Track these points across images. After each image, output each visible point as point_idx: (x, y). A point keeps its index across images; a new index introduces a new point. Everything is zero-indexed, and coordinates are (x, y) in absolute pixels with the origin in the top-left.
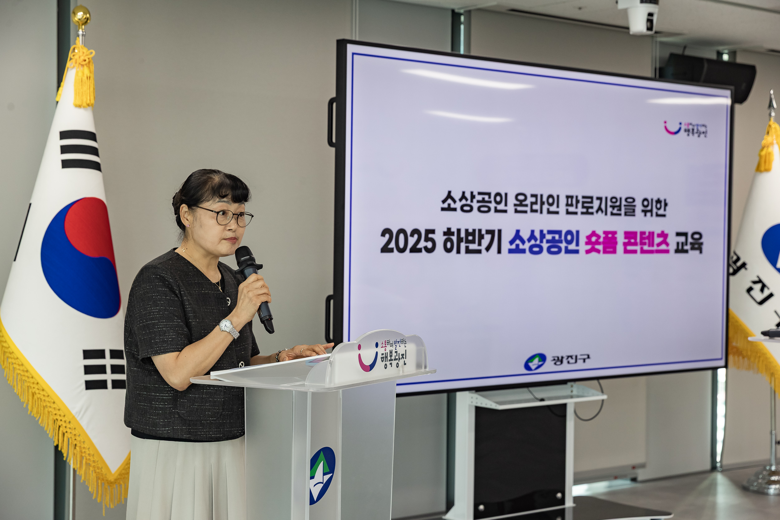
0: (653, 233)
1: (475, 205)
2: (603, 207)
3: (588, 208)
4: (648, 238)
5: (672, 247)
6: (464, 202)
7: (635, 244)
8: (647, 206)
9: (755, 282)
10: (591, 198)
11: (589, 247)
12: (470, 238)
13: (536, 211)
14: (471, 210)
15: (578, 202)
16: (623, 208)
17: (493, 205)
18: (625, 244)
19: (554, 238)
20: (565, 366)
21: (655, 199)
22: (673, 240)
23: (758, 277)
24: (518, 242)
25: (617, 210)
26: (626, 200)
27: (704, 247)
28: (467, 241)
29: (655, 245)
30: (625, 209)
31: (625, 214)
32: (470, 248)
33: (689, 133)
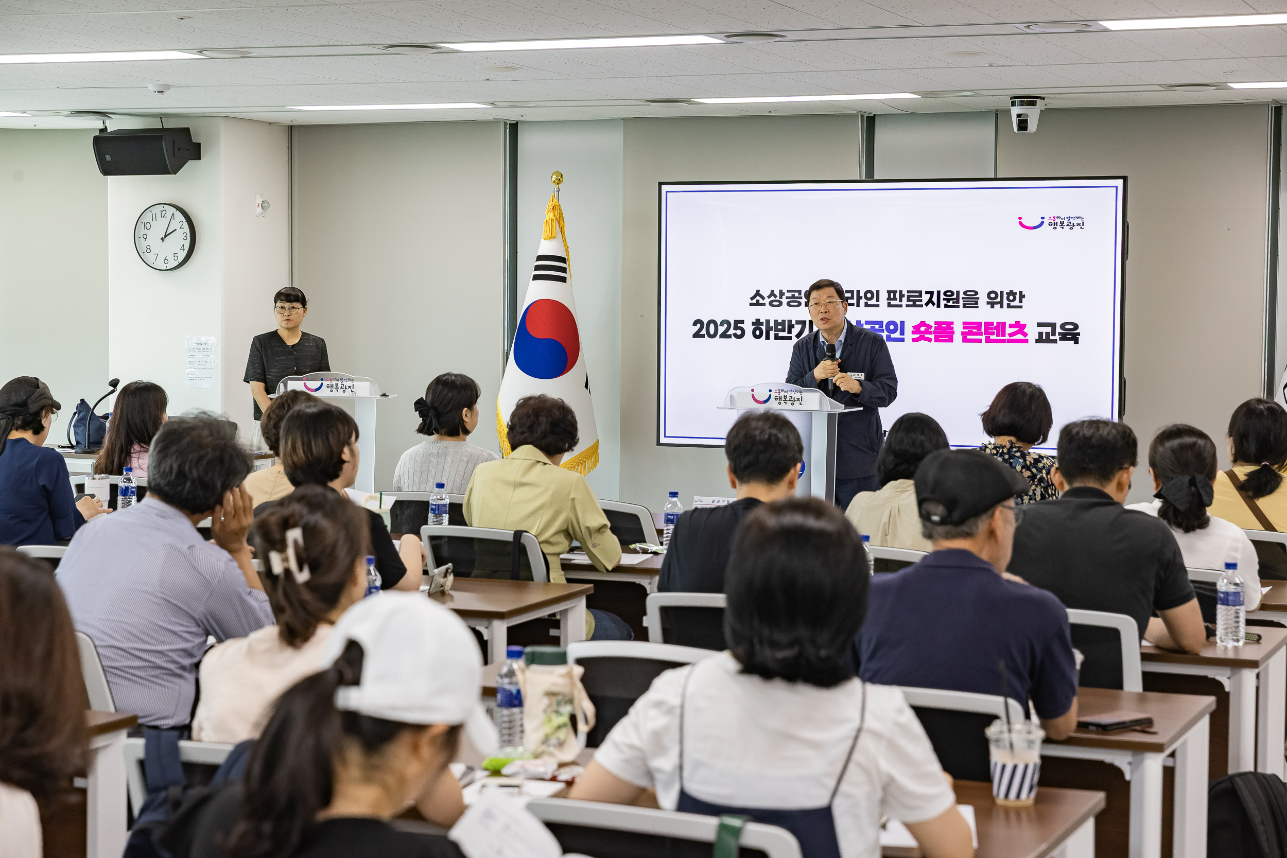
0: (1004, 324)
1: (785, 301)
2: (935, 299)
3: (914, 301)
4: (997, 328)
5: (1033, 337)
6: (773, 298)
7: (981, 334)
8: (996, 298)
10: (920, 292)
11: (917, 336)
12: (780, 327)
14: (781, 304)
15: (902, 296)
16: (961, 301)
18: (963, 333)
21: (1006, 290)
22: (1033, 332)
25: (953, 303)
26: (965, 293)
27: (1080, 337)
28: (776, 330)
29: (1007, 335)
30: (963, 301)
31: (964, 306)
32: (779, 335)
33: (1055, 226)
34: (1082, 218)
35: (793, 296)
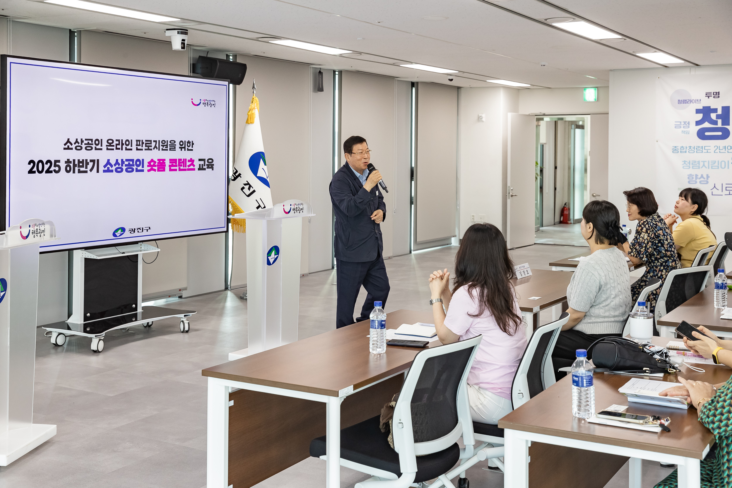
0: (186, 159)
1: (84, 146)
2: (157, 146)
3: (148, 147)
4: (183, 162)
5: (197, 167)
6: (77, 144)
7: (176, 166)
8: (182, 145)
9: (245, 185)
10: (151, 141)
11: (150, 168)
12: (81, 164)
13: (119, 149)
14: (81, 149)
16: (169, 146)
17: (94, 146)
18: (170, 166)
19: (129, 163)
20: (136, 234)
21: (187, 141)
22: (197, 163)
23: (247, 181)
24: (108, 166)
25: (165, 147)
26: (170, 142)
27: (214, 167)
28: (79, 166)
29: (187, 166)
30: (170, 147)
31: (170, 150)
32: (81, 170)
33: (205, 105)
34: (215, 101)
35: (88, 143)
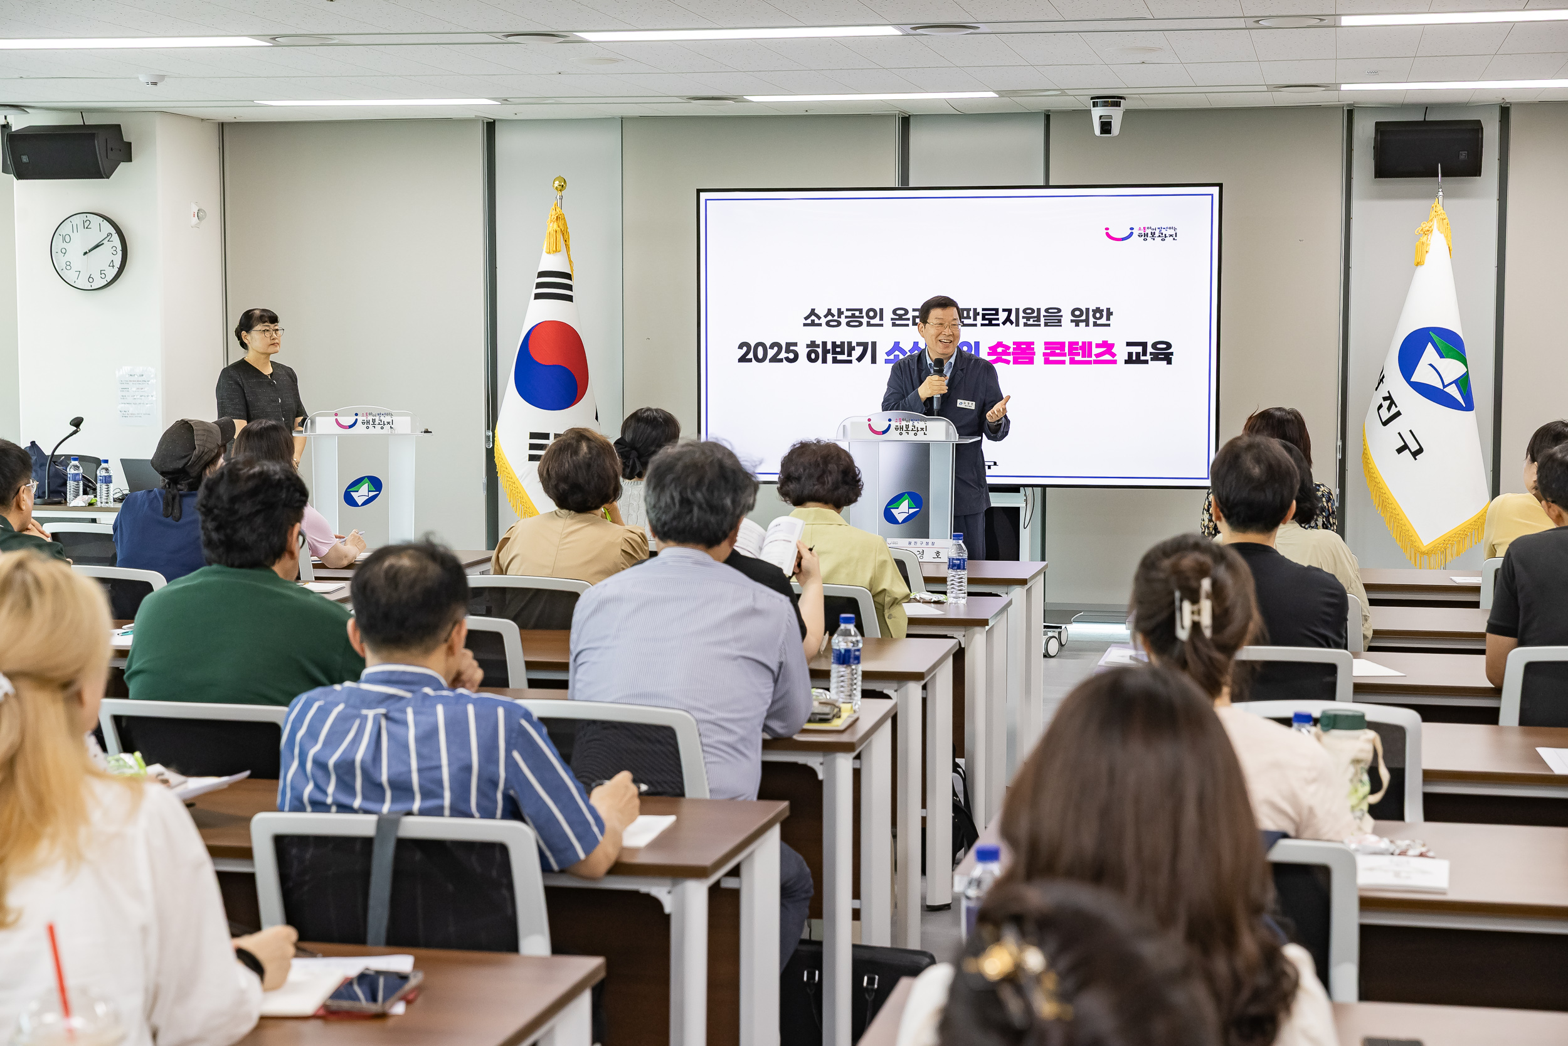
0: (1090, 343)
1: (843, 320)
2: (1013, 318)
3: (990, 320)
4: (1082, 348)
5: (1121, 357)
6: (830, 318)
7: (1064, 355)
8: (1081, 315)
9: (1385, 399)
10: (997, 310)
12: (838, 350)
14: (839, 324)
15: (976, 314)
16: (1042, 319)
17: (865, 320)
18: (1045, 354)
21: (1092, 307)
22: (1121, 352)
23: (1389, 392)
24: (897, 353)
25: (1034, 321)
26: (1047, 310)
27: (1173, 358)
28: (834, 352)
29: (1093, 356)
30: (1045, 320)
31: (1046, 325)
32: (838, 359)
33: (1146, 237)
34: (1175, 229)
35: (853, 316)
